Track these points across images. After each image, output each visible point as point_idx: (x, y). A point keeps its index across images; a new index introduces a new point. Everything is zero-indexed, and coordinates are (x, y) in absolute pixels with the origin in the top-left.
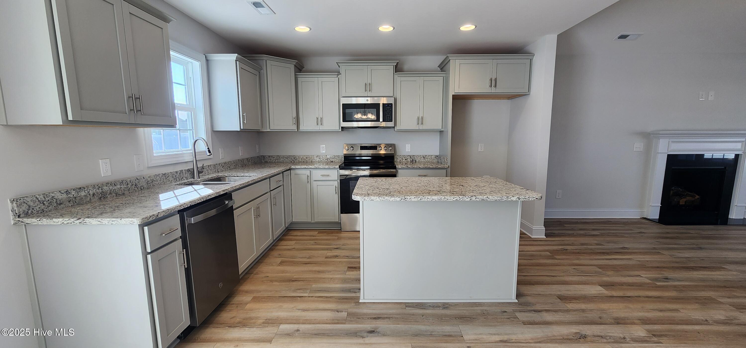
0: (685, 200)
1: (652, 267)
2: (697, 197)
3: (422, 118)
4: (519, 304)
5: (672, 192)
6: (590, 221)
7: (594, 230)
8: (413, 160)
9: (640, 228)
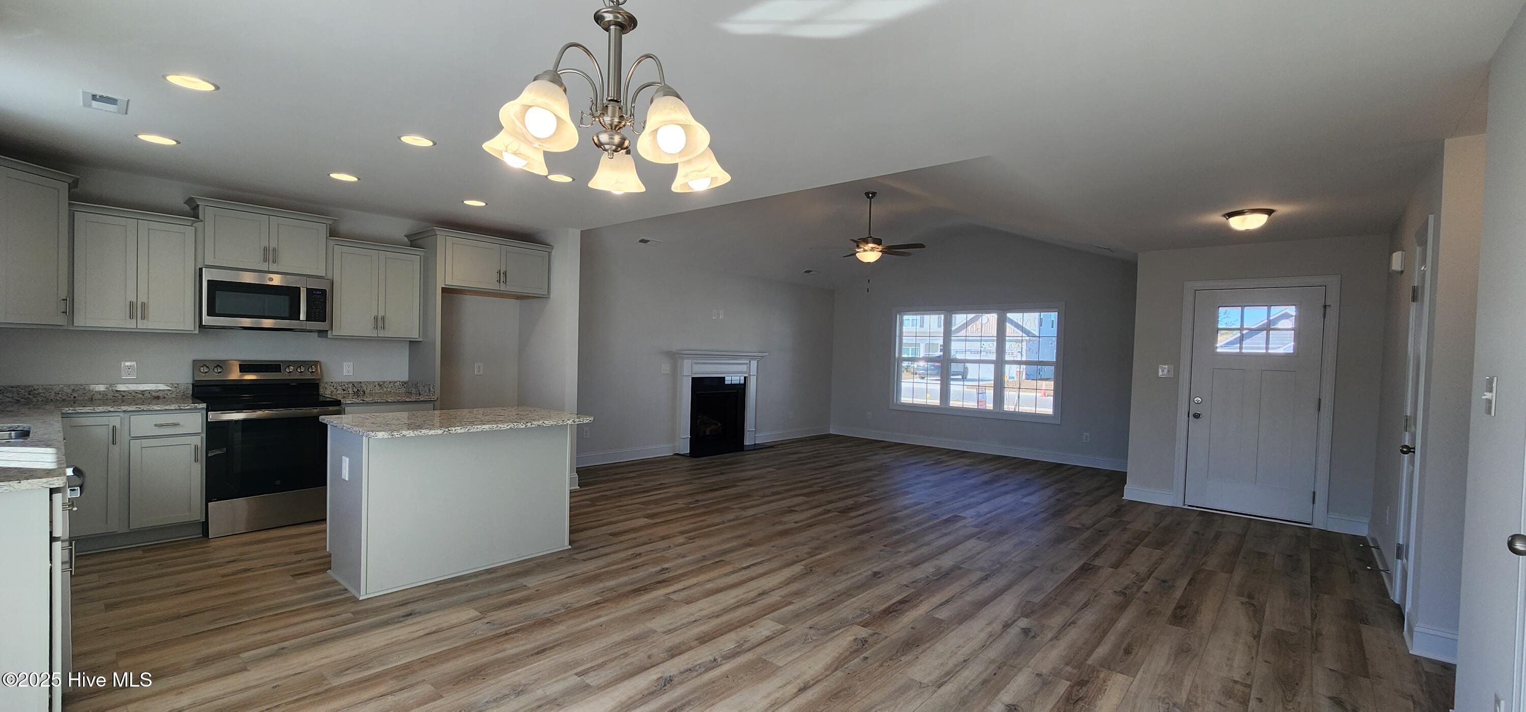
0: (710, 428)
1: (686, 495)
2: (719, 424)
3: (383, 318)
4: (573, 549)
5: (698, 421)
6: (623, 464)
7: (630, 472)
8: (358, 390)
9: (674, 464)
